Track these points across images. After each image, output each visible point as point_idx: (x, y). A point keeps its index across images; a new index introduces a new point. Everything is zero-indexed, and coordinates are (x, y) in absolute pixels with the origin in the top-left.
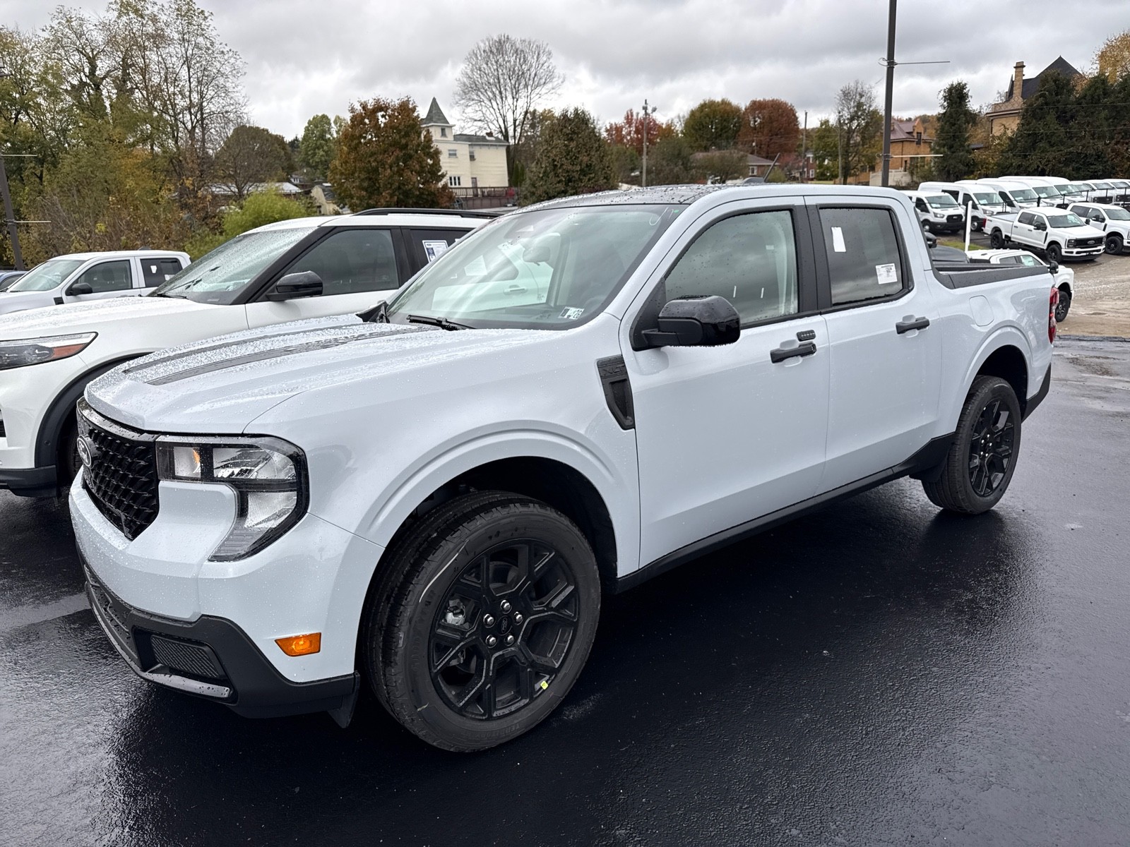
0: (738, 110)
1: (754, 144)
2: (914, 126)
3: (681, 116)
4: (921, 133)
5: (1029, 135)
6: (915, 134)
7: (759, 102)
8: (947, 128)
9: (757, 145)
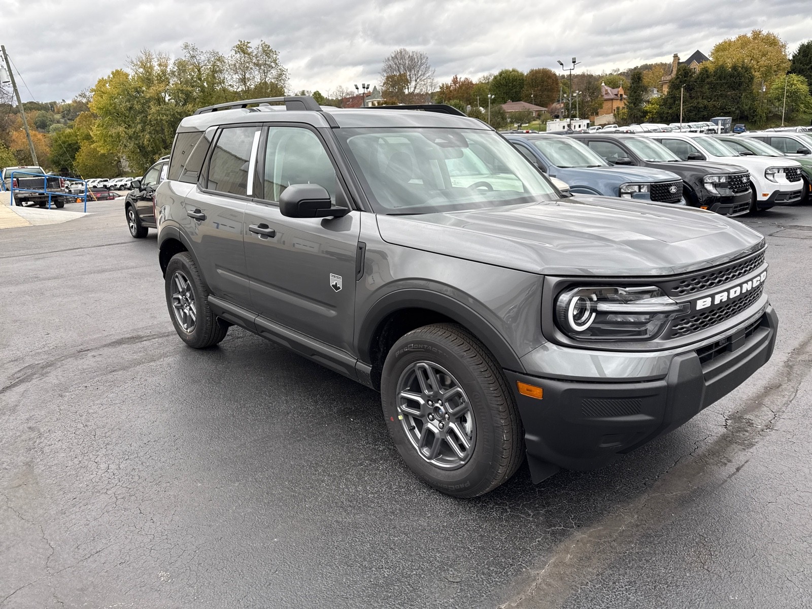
0: (522, 75)
1: (532, 96)
2: (618, 91)
3: (485, 76)
4: (622, 95)
5: (672, 97)
6: (619, 95)
7: (536, 70)
8: (632, 94)
9: (534, 96)
